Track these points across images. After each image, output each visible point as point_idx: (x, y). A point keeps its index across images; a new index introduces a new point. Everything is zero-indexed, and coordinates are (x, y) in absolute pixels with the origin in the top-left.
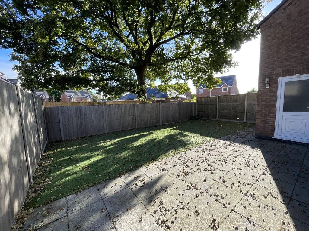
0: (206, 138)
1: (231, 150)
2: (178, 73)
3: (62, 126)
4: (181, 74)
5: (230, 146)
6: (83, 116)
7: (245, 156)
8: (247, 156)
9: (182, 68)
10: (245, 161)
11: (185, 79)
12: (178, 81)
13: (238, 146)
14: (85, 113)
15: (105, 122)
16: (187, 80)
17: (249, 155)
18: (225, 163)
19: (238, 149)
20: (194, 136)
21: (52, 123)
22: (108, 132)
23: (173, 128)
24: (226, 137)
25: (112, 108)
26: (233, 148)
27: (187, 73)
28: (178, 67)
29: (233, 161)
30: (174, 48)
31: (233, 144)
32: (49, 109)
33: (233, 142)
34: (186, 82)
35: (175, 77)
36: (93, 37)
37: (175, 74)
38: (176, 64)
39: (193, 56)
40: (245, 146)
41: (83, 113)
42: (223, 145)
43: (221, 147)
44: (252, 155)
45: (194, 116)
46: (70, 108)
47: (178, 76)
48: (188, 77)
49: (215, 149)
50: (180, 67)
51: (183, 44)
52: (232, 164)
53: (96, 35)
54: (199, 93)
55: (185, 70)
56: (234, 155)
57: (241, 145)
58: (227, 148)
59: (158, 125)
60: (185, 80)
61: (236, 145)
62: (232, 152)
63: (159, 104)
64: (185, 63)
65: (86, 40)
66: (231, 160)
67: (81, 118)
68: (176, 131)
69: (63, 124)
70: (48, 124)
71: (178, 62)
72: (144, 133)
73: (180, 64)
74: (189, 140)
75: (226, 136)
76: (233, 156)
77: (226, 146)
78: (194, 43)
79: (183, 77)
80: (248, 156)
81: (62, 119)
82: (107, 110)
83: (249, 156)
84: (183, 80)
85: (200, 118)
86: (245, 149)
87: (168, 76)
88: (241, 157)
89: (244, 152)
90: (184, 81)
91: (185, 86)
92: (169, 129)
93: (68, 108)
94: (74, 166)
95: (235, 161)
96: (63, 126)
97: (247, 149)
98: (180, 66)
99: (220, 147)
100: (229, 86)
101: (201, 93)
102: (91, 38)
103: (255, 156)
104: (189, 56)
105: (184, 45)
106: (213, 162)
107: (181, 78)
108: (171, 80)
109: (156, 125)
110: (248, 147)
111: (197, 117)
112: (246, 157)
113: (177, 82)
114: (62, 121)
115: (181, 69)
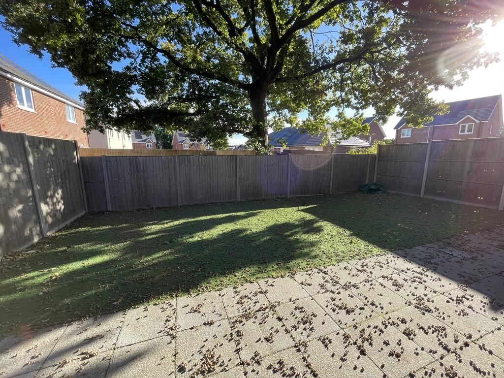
0: (360, 244)
1: (411, 298)
2: (343, 94)
3: (108, 189)
4: (350, 97)
5: (415, 284)
6: (142, 174)
7: (449, 341)
8: (456, 341)
9: (352, 83)
10: (436, 365)
11: (358, 106)
12: (341, 111)
13: (442, 290)
14: (145, 169)
15: (179, 186)
16: (363, 107)
17: (470, 337)
18: (358, 353)
19: (439, 301)
20: (335, 233)
21: (93, 183)
22: (184, 203)
23: (305, 207)
24: (420, 248)
25: (192, 161)
26: (420, 292)
27: (364, 93)
28: (343, 80)
29: (391, 355)
30: (337, 41)
31: (430, 277)
32: (87, 159)
33: (435, 270)
34: (361, 111)
35: (336, 103)
36: (194, 39)
37: (337, 96)
38: (337, 75)
39: (377, 54)
40: (470, 292)
41: (142, 169)
42: (395, 277)
43: (384, 282)
44: (480, 342)
45: (367, 185)
46: (120, 159)
47: (343, 101)
48: (366, 101)
49: (361, 285)
50: (349, 82)
51: (357, 30)
52: (383, 366)
53: (198, 34)
54: (402, 137)
55: (359, 86)
56: (407, 326)
57: (454, 285)
58: (402, 290)
59: (284, 198)
60: (357, 109)
61: (436, 286)
62: (410, 312)
63: (286, 156)
64: (360, 70)
65: (182, 46)
66: (386, 343)
67: (137, 176)
68: (304, 214)
69: (109, 186)
70: (88, 183)
71: (341, 70)
72: (239, 214)
73: (348, 75)
74: (312, 244)
75: (423, 245)
76: (403, 327)
77: (400, 281)
78: (384, 24)
79: (354, 101)
80: (462, 340)
81: (108, 178)
82: (183, 166)
83: (466, 345)
84: (353, 108)
85: (380, 190)
86: (461, 307)
87: (323, 102)
88: (430, 341)
89: (454, 318)
90: (355, 111)
91: (357, 122)
92: (295, 208)
93: (117, 159)
94: (46, 271)
95: (398, 356)
96: (110, 188)
97: (470, 307)
98: (349, 78)
99: (381, 280)
100: (477, 122)
101: (406, 137)
102: (190, 41)
103: (491, 353)
104: (368, 55)
105: (360, 32)
106: (320, 339)
107: (349, 105)
108: (328, 110)
109: (279, 197)
110: (478, 300)
111: (373, 187)
112: (452, 346)
113: (340, 114)
114: (109, 181)
115: (351, 85)
